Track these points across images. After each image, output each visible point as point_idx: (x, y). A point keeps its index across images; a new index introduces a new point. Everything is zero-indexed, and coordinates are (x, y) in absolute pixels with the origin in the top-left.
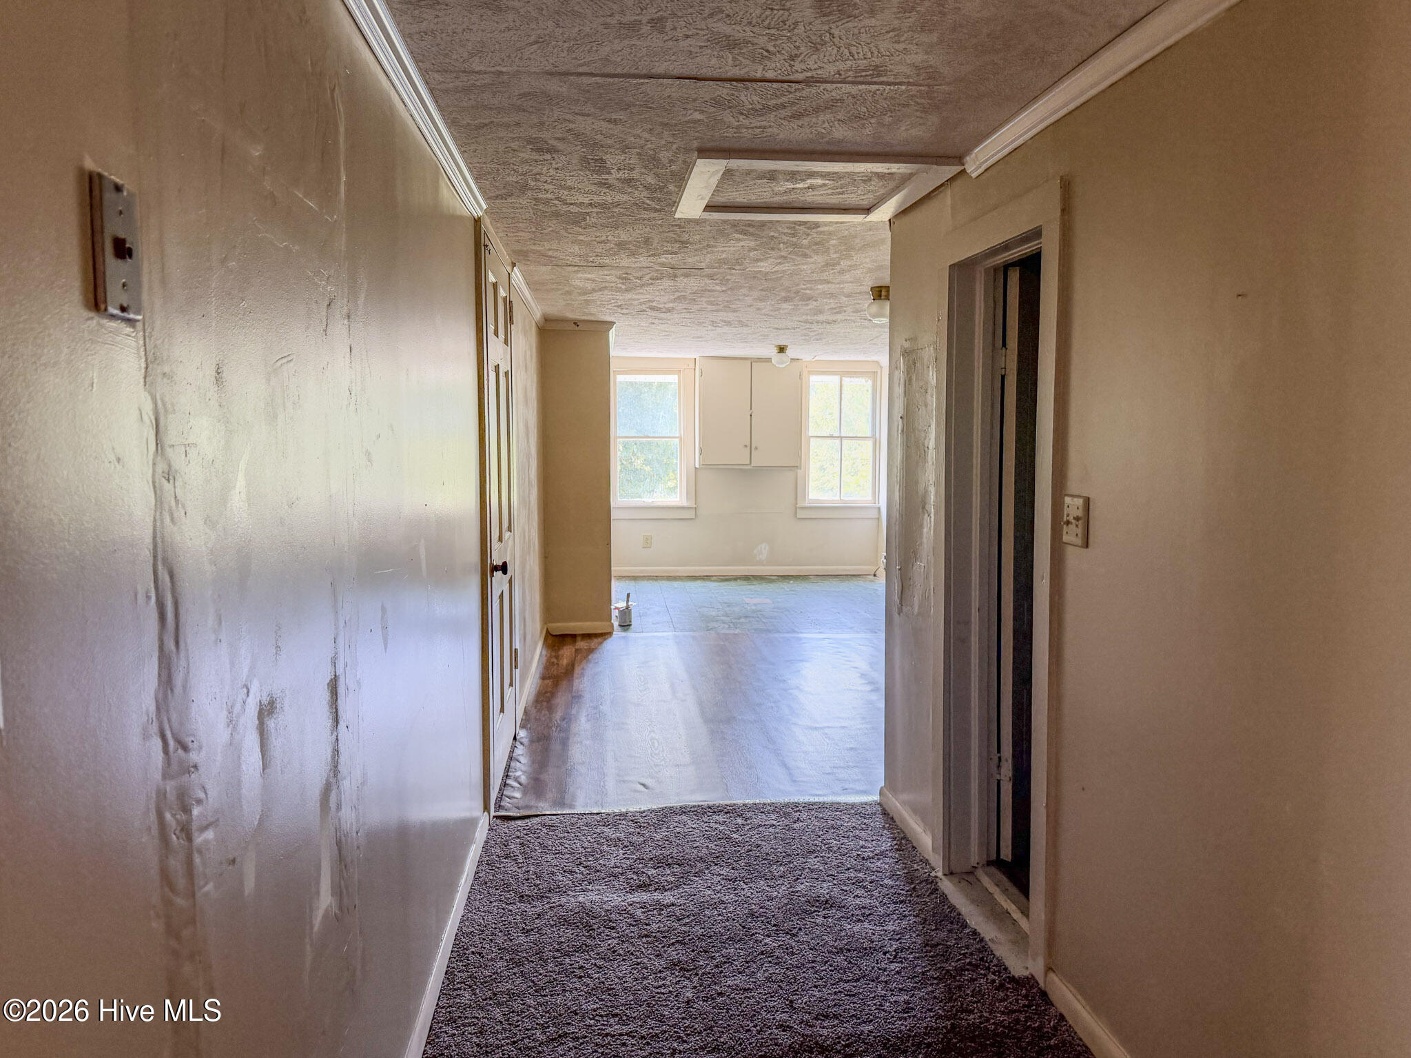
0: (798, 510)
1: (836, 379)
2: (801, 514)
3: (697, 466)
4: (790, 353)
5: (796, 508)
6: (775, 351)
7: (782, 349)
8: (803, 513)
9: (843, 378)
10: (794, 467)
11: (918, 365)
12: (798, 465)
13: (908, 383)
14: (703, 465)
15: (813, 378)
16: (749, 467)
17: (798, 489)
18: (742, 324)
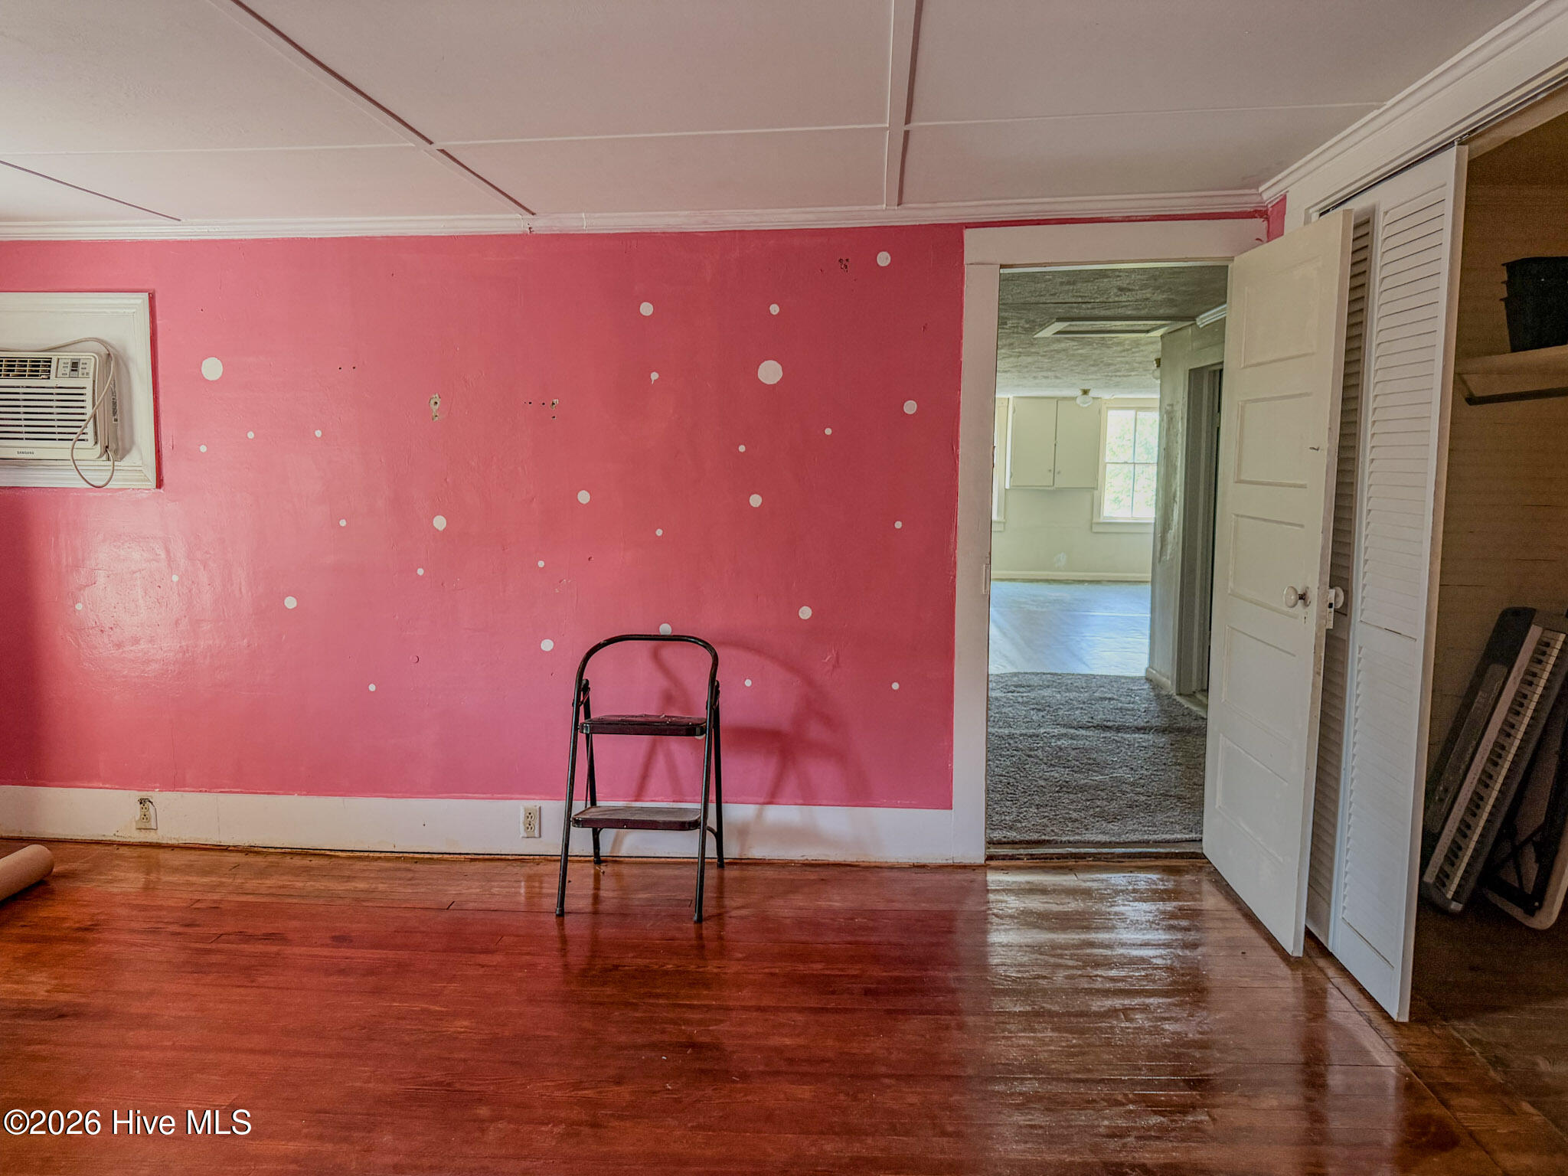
0: (1093, 526)
1: (1132, 412)
2: (1096, 529)
3: (1007, 487)
4: (1092, 394)
5: (1092, 524)
6: (1080, 393)
7: (1085, 392)
8: (1100, 529)
9: (1138, 413)
10: (1091, 489)
11: (1174, 419)
12: (1095, 486)
13: (1168, 429)
14: (1013, 486)
15: (1111, 413)
16: (1052, 488)
17: (1095, 506)
18: (1056, 377)
